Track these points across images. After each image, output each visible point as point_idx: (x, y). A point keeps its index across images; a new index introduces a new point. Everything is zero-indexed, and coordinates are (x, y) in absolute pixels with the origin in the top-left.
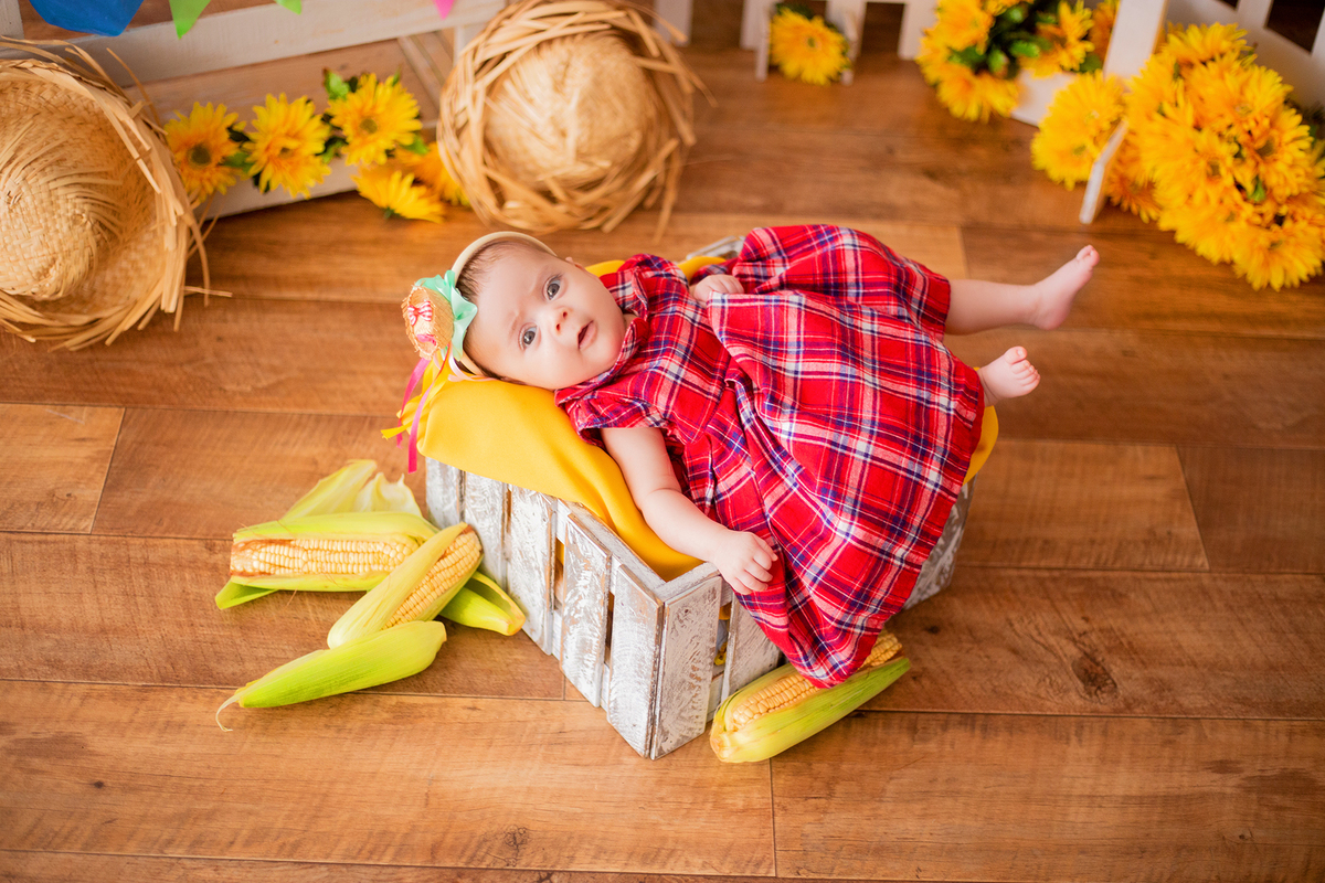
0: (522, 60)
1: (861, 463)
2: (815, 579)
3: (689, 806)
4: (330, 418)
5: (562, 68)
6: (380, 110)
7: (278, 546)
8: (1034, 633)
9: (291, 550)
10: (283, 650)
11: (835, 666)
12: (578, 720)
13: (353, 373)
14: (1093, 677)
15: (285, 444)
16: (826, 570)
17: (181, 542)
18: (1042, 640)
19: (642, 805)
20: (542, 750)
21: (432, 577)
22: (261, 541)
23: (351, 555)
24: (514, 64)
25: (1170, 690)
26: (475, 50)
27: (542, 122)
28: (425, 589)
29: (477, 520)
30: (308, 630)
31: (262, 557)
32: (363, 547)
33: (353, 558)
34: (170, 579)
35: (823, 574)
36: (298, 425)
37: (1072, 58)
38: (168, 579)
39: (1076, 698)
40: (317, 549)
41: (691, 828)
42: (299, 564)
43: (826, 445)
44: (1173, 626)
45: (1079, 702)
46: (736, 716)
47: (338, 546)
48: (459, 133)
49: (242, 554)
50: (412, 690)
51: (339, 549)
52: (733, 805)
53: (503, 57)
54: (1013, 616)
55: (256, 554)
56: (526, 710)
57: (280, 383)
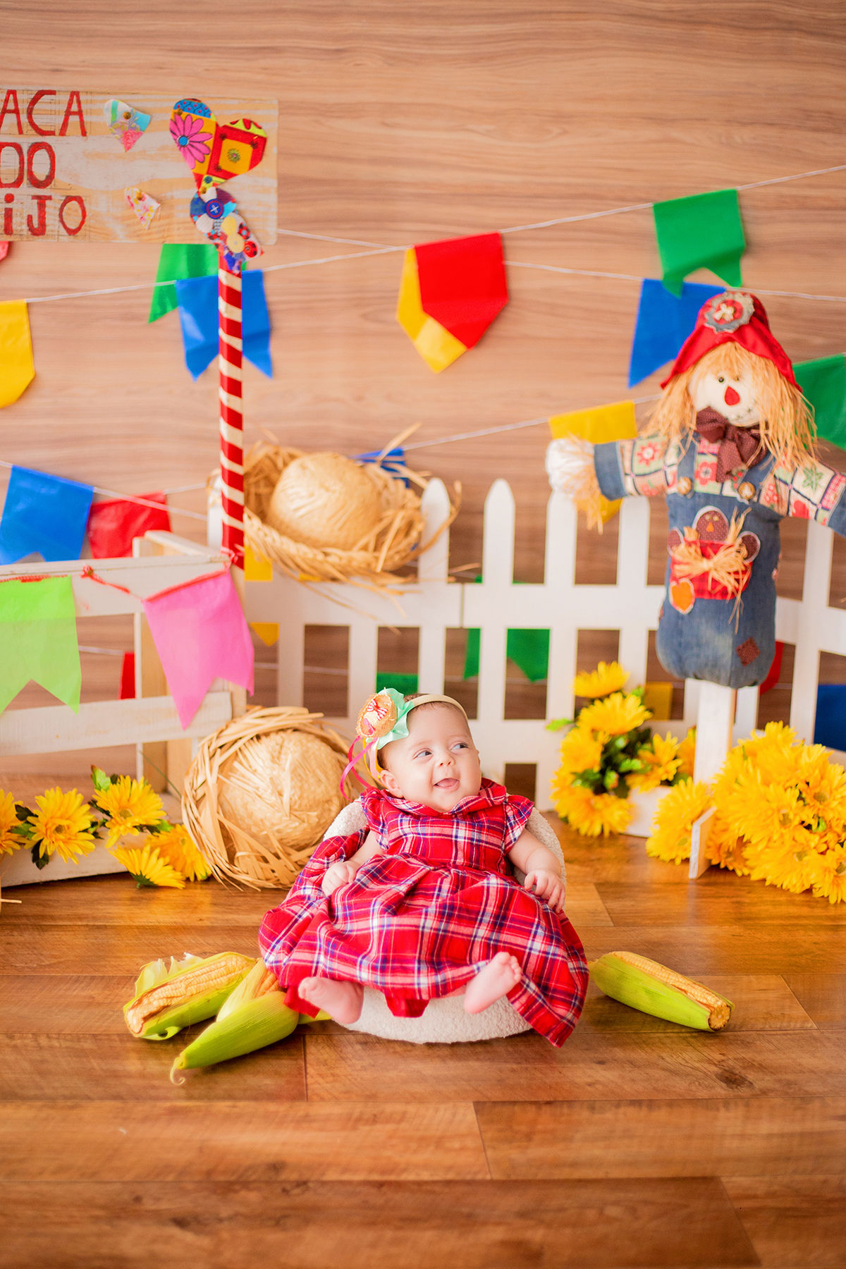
0: (246, 745)
4: (103, 978)
5: (278, 747)
6: (134, 800)
8: (683, 1062)
13: (119, 957)
14: (731, 1079)
15: (67, 989)
18: (689, 1065)
20: (292, 1125)
24: (241, 748)
25: (796, 1084)
26: (210, 744)
27: (263, 785)
37: (667, 772)
39: (721, 1090)
41: (420, 1158)
44: (793, 1056)
45: (723, 1092)
48: (198, 803)
52: (452, 1146)
53: (235, 742)
54: (664, 1055)
57: (60, 962)
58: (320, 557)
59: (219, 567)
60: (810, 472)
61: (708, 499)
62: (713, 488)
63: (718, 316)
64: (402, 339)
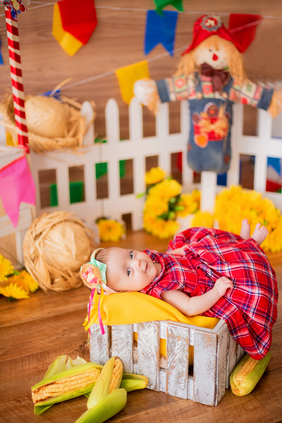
0: (48, 232)
1: (254, 272)
2: (254, 312)
3: (238, 414)
4: (33, 355)
7: (51, 385)
9: (57, 385)
10: (69, 420)
11: (264, 346)
12: (183, 405)
13: (31, 342)
15: (22, 366)
16: (256, 308)
17: (6, 403)
19: (224, 419)
20: (179, 416)
21: (114, 374)
22: (44, 386)
23: (79, 380)
24: (47, 235)
26: (32, 233)
27: (62, 249)
28: (114, 378)
29: (119, 353)
30: (73, 412)
31: (47, 391)
32: (82, 376)
33: (80, 381)
34: (11, 414)
35: (256, 309)
36: (22, 360)
37: (193, 208)
38: (10, 414)
40: (66, 382)
41: (244, 419)
42: (61, 389)
43: (242, 268)
46: (238, 379)
47: (73, 379)
48: (33, 261)
49: (38, 393)
50: (123, 416)
51: (74, 379)
52: (250, 408)
53: (41, 233)
55: (44, 391)
56: (165, 408)
57: (7, 351)
58: (54, 143)
59: (21, 155)
60: (249, 86)
61: (210, 100)
62: (210, 95)
63: (208, 24)
64: (55, 42)
